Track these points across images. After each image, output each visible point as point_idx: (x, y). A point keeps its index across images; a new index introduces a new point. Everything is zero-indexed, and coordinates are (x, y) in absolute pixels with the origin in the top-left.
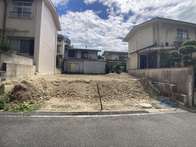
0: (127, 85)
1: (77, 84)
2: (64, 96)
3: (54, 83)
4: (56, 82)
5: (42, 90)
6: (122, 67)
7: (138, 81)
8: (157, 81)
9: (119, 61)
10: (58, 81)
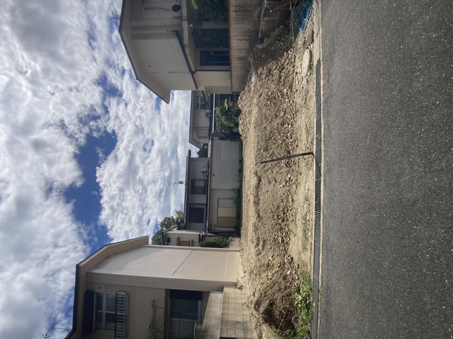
0: (266, 97)
1: (261, 202)
2: (287, 229)
3: (259, 249)
4: (258, 245)
5: (273, 272)
6: (226, 104)
7: (256, 73)
8: (257, 31)
9: (212, 109)
10: (255, 241)
